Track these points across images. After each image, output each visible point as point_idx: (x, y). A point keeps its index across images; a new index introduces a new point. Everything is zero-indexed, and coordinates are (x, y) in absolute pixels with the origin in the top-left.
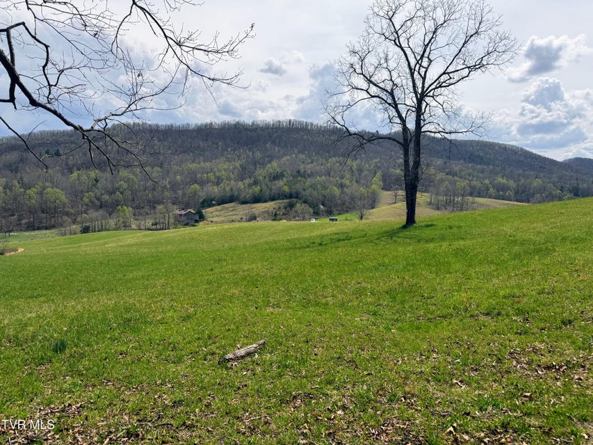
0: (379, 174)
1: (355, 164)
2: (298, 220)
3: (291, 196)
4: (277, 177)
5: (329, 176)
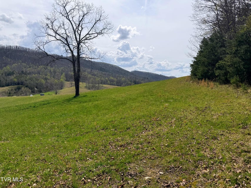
0: (64, 74)
1: (52, 69)
2: (23, 96)
3: (18, 84)
4: (10, 74)
5: (39, 74)
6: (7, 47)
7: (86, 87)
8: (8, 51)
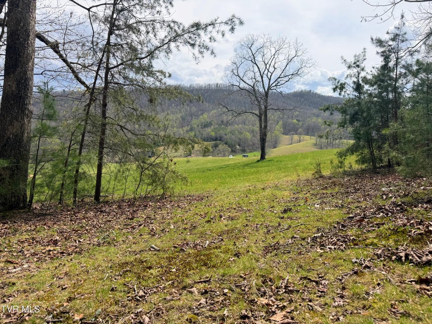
0: (280, 123)
2: (220, 156)
3: (216, 139)
4: (206, 125)
5: (245, 124)
6: (205, 87)
7: (315, 145)
8: (207, 93)
